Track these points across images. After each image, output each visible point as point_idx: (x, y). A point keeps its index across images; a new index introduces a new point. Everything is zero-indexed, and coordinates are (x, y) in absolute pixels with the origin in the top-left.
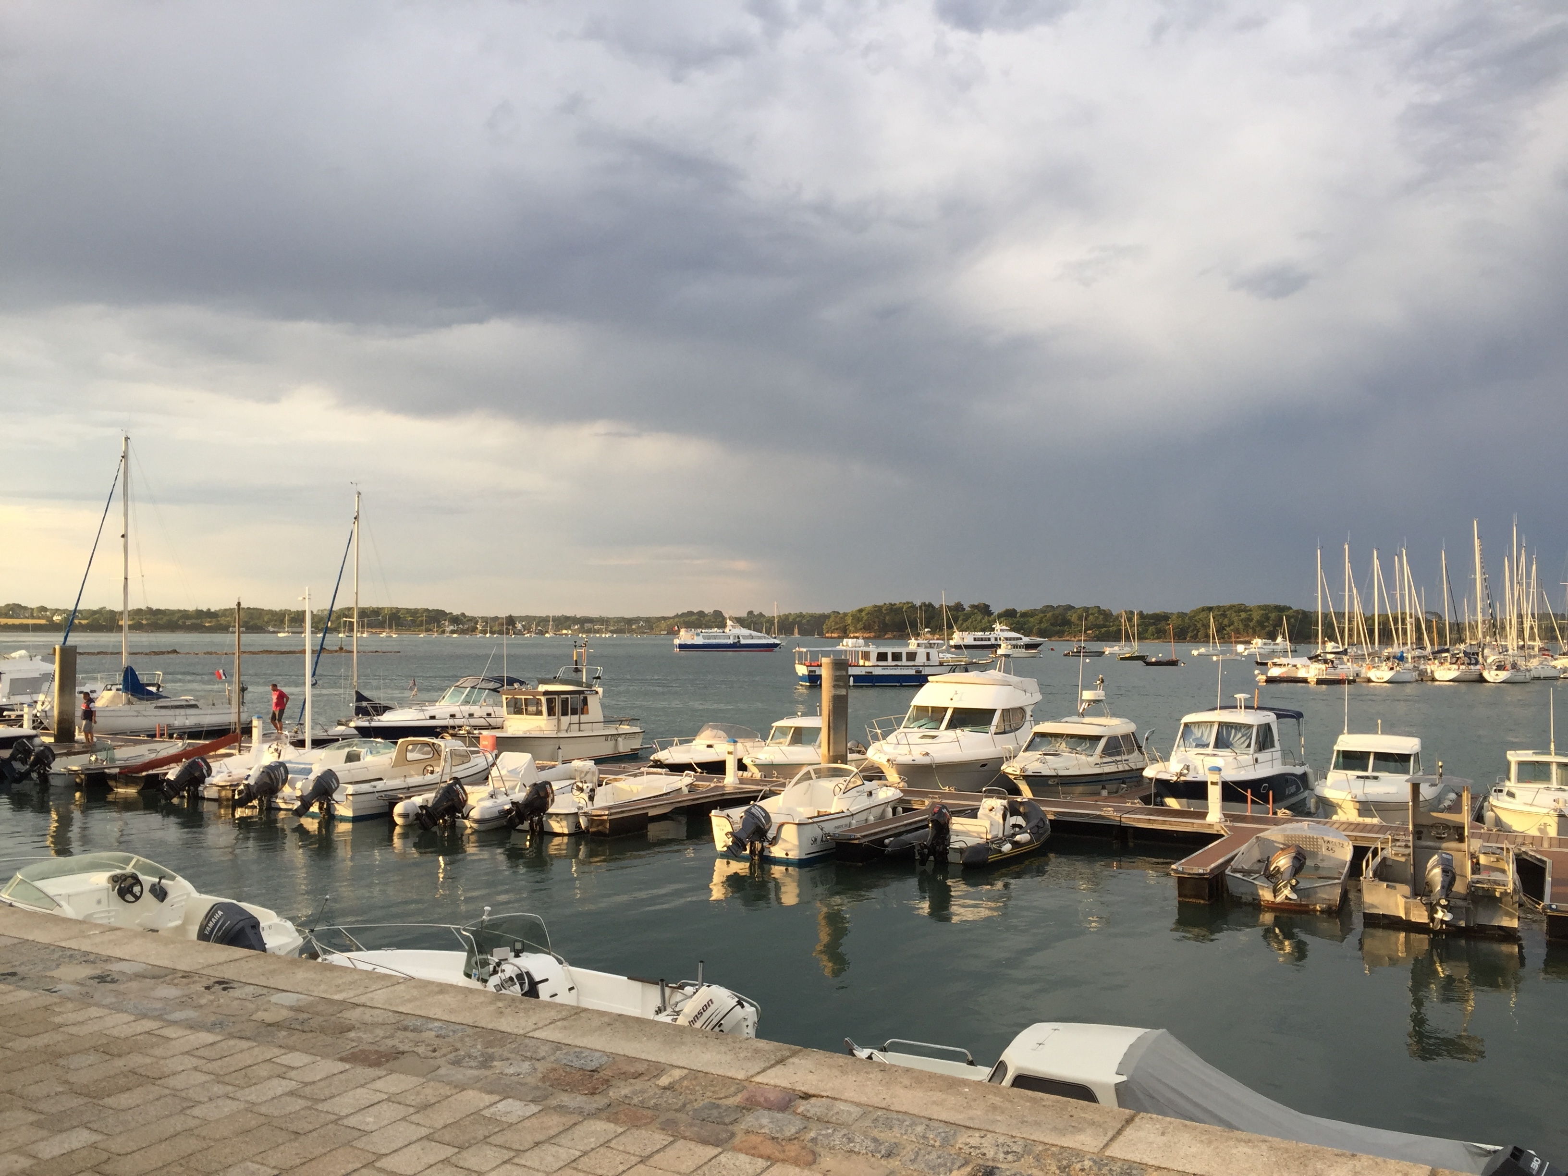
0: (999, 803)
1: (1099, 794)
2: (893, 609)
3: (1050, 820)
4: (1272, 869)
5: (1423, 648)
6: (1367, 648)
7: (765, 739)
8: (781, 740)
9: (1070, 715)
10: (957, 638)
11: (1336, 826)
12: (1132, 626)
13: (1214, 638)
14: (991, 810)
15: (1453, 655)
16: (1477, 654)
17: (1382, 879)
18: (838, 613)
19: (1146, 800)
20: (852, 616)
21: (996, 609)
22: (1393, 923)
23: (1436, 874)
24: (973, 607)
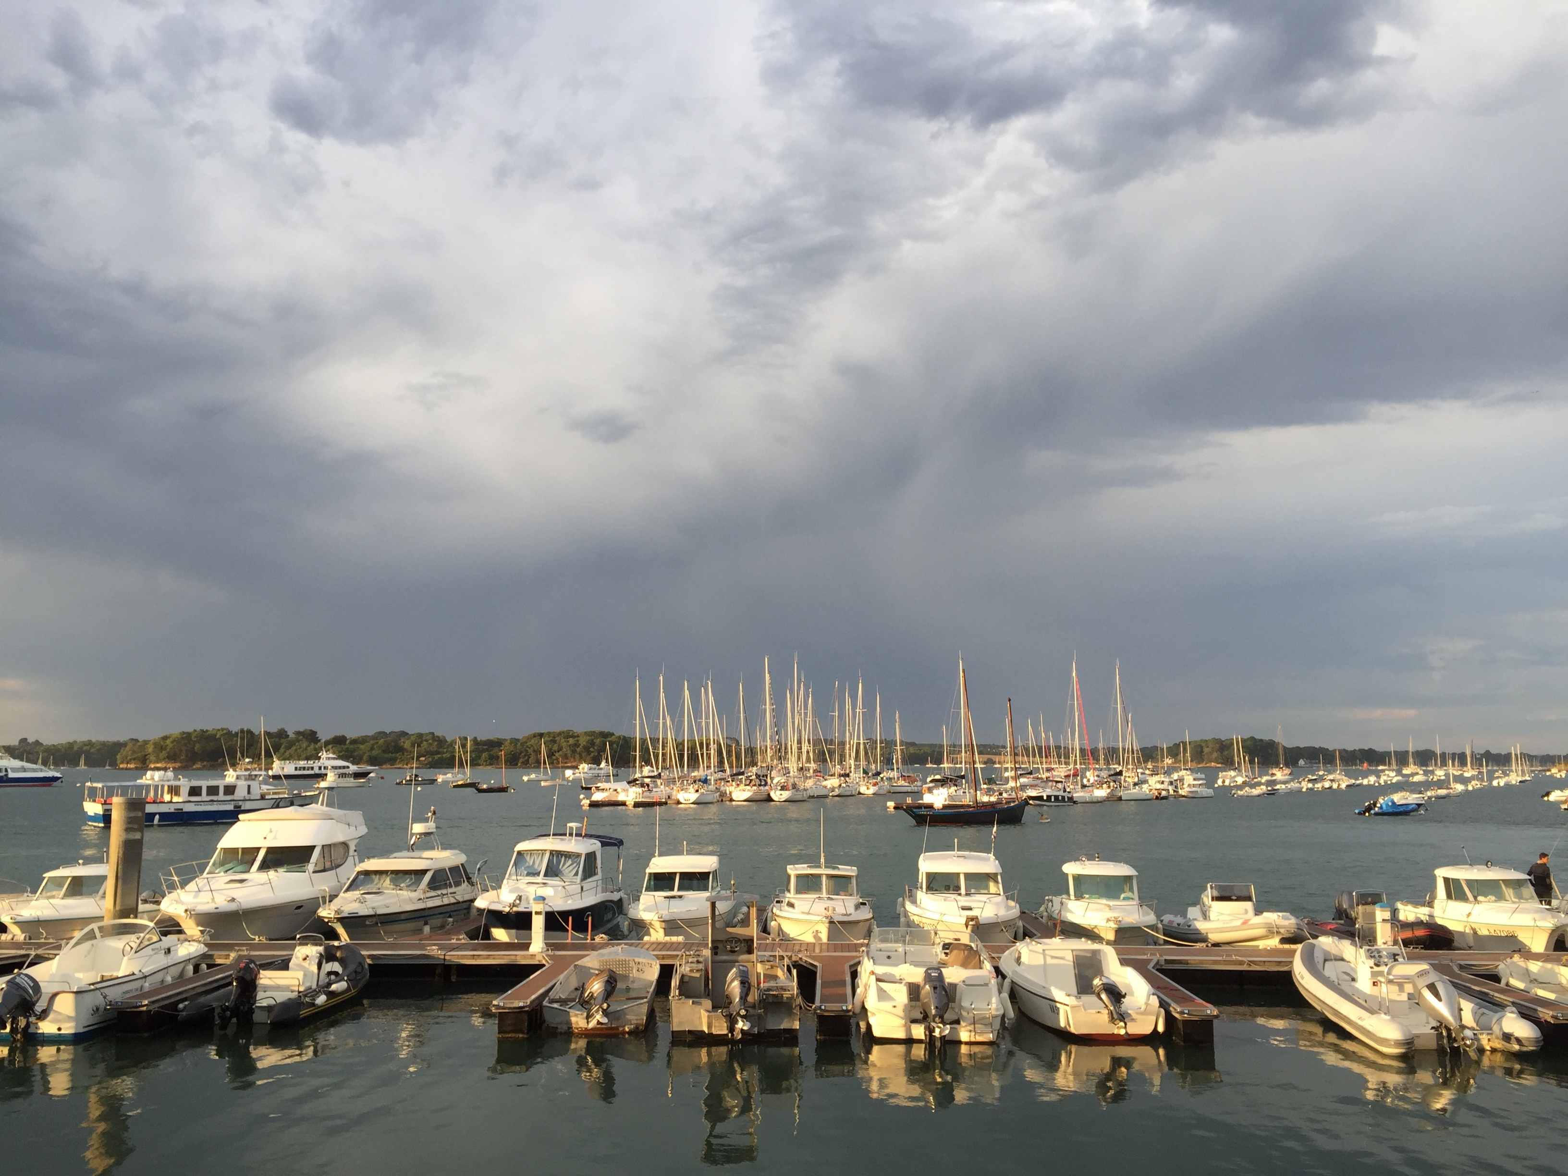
0: (313, 951)
1: (420, 931)
2: (205, 736)
3: (369, 965)
4: (586, 995)
5: (724, 771)
6: (678, 771)
7: (34, 892)
8: (54, 893)
9: (400, 850)
10: (278, 767)
11: (647, 946)
12: (465, 753)
13: (545, 763)
14: (305, 959)
15: (748, 777)
16: (767, 776)
17: (688, 997)
18: (137, 740)
19: (473, 935)
20: (155, 744)
21: (324, 736)
22: (698, 1039)
23: (735, 987)
24: (298, 733)
